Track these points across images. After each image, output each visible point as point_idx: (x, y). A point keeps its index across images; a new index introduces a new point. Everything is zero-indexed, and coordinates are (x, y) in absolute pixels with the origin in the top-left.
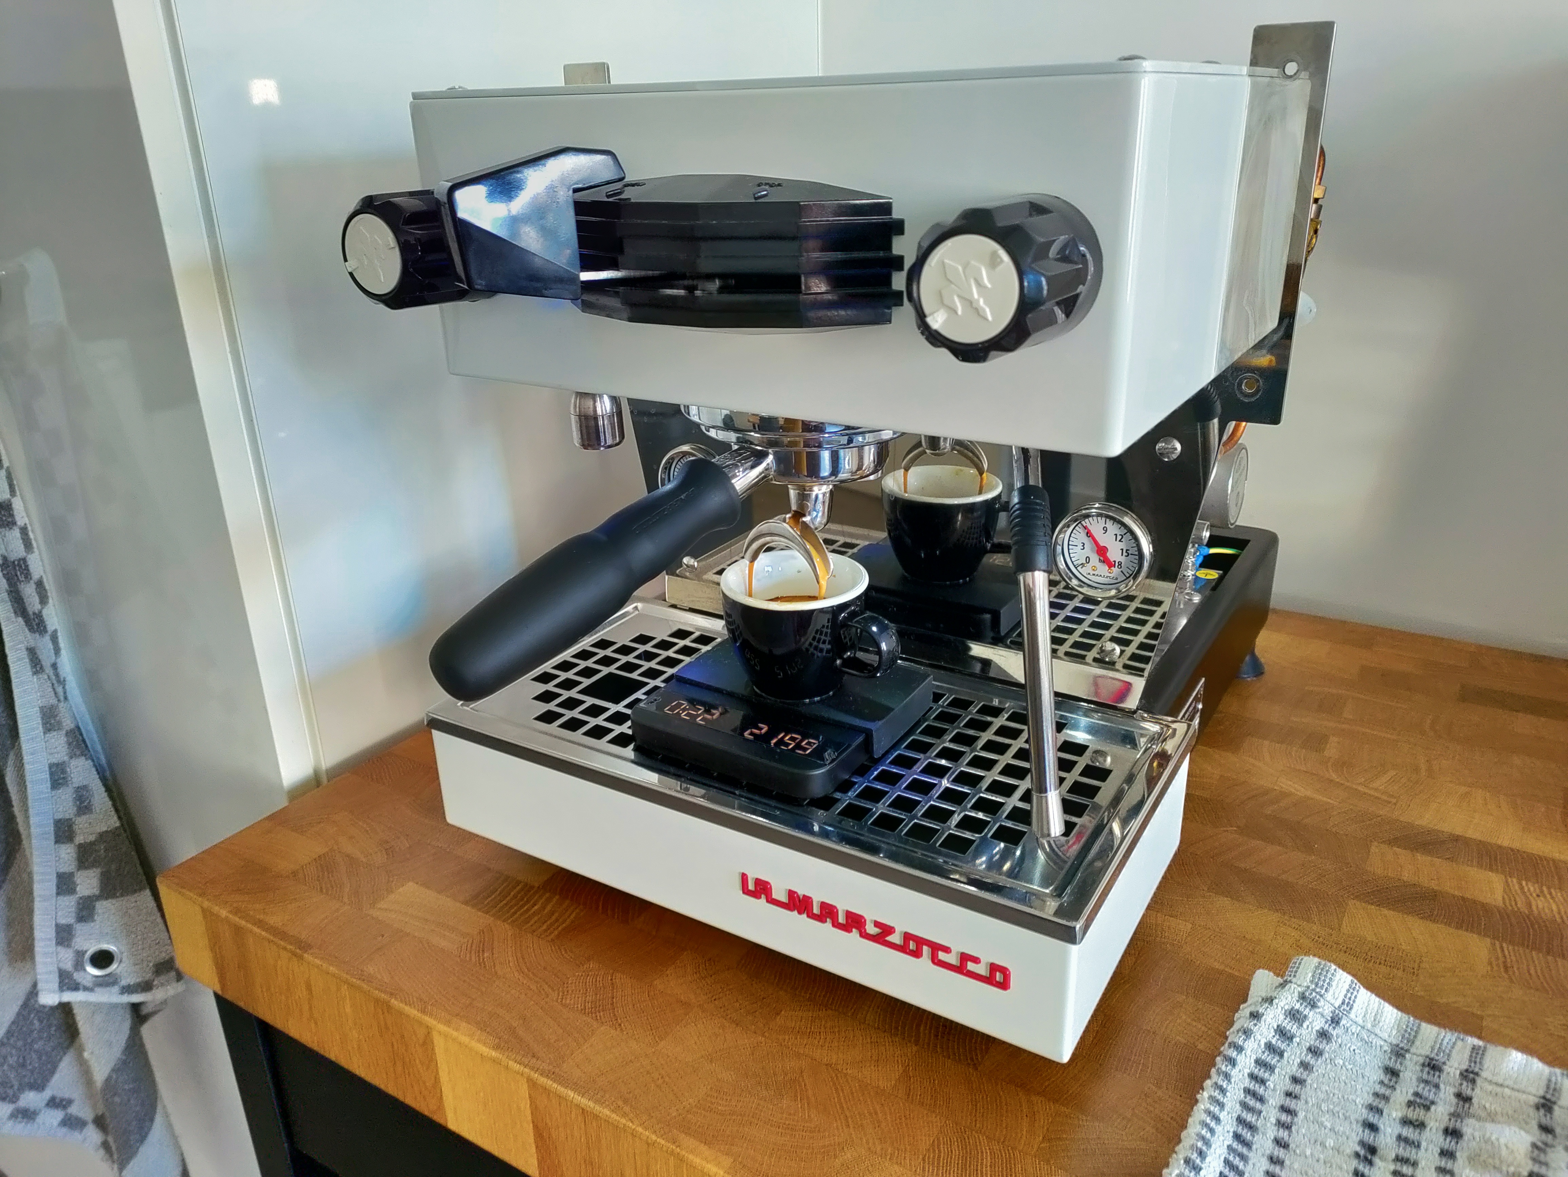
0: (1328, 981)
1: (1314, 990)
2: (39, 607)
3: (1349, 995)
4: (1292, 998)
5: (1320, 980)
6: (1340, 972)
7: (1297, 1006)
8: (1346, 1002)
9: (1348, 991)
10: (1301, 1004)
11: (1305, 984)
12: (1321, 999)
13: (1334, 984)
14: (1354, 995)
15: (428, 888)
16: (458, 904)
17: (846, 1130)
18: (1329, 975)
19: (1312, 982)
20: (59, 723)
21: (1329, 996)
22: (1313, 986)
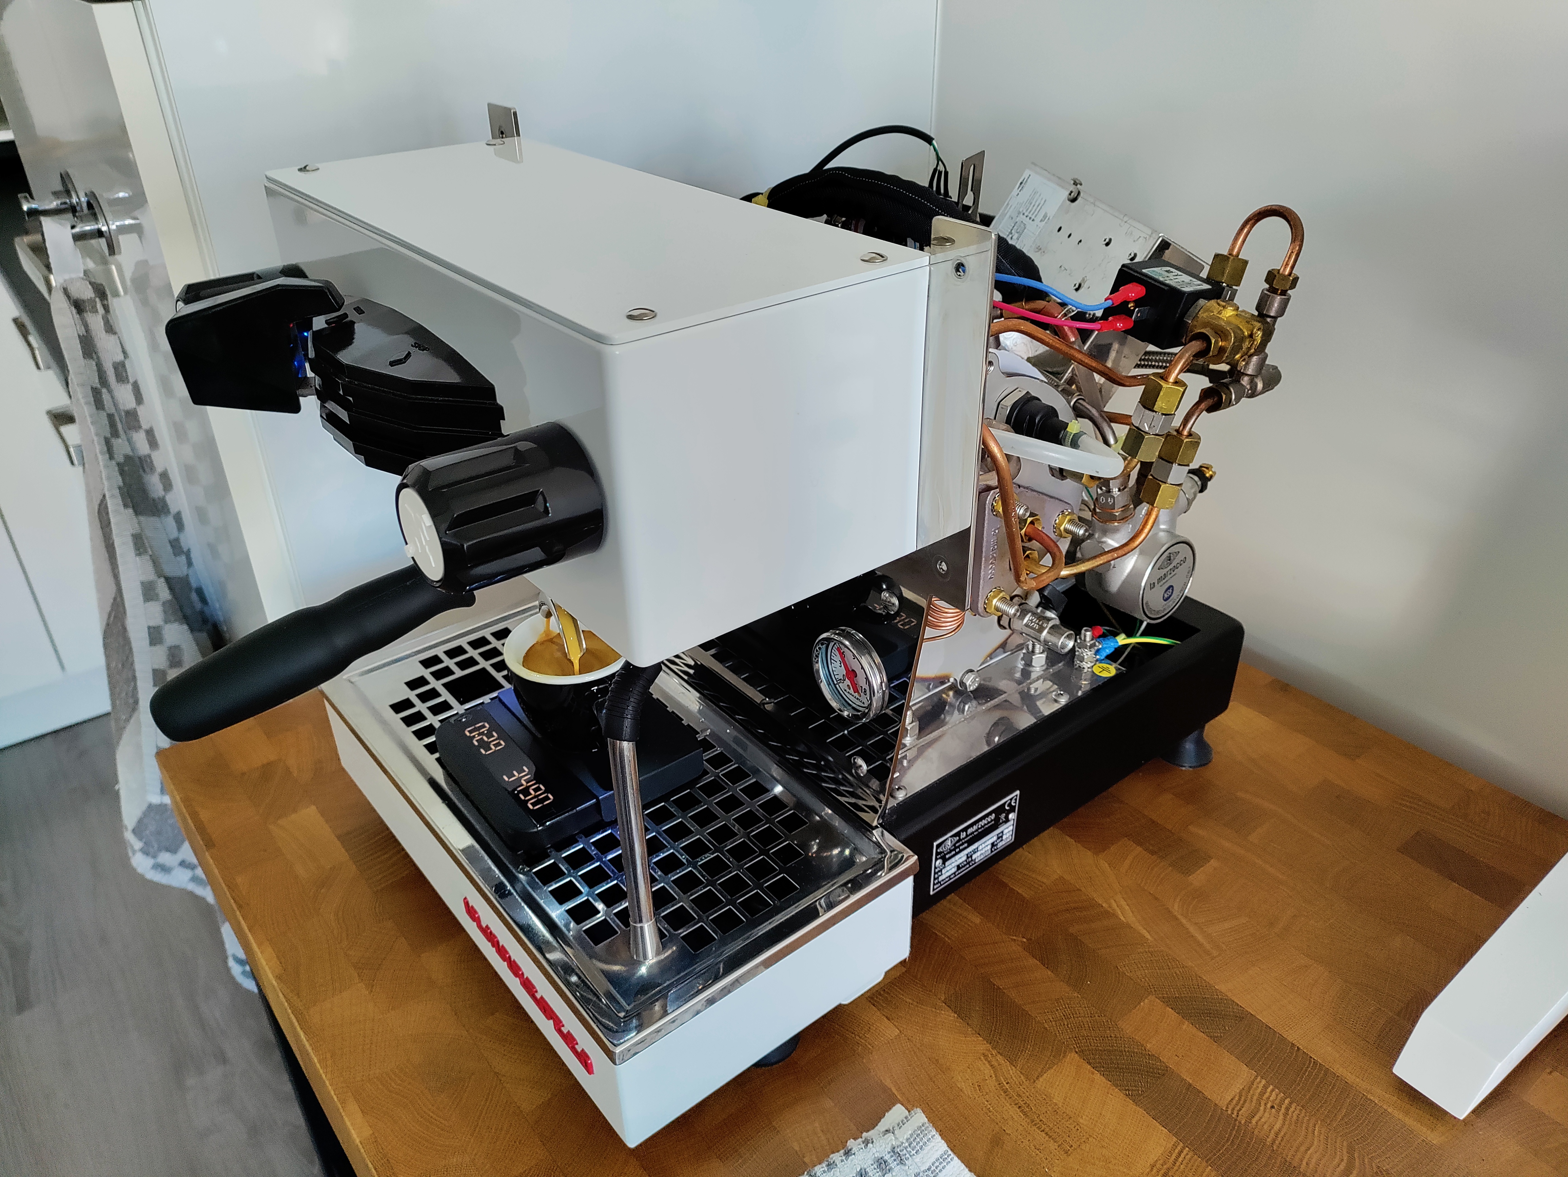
0: (921, 1144)
1: (906, 1148)
2: (163, 493)
3: (937, 1164)
4: (885, 1147)
5: (916, 1142)
6: (938, 1138)
7: (887, 1157)
8: (932, 1169)
9: (937, 1160)
10: (892, 1156)
11: (901, 1140)
12: (910, 1158)
13: (926, 1149)
14: (943, 1165)
15: (322, 815)
16: (333, 836)
17: (469, 1136)
18: (925, 1140)
19: (907, 1140)
20: (157, 595)
21: (917, 1159)
22: (907, 1144)
